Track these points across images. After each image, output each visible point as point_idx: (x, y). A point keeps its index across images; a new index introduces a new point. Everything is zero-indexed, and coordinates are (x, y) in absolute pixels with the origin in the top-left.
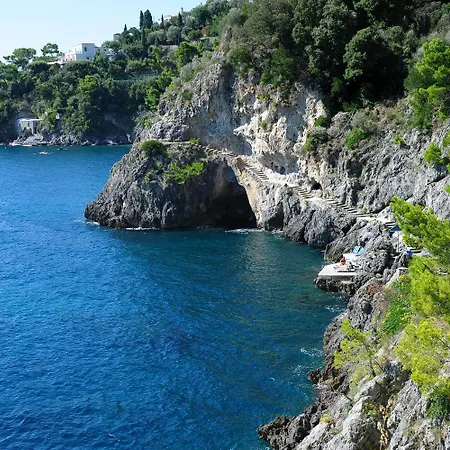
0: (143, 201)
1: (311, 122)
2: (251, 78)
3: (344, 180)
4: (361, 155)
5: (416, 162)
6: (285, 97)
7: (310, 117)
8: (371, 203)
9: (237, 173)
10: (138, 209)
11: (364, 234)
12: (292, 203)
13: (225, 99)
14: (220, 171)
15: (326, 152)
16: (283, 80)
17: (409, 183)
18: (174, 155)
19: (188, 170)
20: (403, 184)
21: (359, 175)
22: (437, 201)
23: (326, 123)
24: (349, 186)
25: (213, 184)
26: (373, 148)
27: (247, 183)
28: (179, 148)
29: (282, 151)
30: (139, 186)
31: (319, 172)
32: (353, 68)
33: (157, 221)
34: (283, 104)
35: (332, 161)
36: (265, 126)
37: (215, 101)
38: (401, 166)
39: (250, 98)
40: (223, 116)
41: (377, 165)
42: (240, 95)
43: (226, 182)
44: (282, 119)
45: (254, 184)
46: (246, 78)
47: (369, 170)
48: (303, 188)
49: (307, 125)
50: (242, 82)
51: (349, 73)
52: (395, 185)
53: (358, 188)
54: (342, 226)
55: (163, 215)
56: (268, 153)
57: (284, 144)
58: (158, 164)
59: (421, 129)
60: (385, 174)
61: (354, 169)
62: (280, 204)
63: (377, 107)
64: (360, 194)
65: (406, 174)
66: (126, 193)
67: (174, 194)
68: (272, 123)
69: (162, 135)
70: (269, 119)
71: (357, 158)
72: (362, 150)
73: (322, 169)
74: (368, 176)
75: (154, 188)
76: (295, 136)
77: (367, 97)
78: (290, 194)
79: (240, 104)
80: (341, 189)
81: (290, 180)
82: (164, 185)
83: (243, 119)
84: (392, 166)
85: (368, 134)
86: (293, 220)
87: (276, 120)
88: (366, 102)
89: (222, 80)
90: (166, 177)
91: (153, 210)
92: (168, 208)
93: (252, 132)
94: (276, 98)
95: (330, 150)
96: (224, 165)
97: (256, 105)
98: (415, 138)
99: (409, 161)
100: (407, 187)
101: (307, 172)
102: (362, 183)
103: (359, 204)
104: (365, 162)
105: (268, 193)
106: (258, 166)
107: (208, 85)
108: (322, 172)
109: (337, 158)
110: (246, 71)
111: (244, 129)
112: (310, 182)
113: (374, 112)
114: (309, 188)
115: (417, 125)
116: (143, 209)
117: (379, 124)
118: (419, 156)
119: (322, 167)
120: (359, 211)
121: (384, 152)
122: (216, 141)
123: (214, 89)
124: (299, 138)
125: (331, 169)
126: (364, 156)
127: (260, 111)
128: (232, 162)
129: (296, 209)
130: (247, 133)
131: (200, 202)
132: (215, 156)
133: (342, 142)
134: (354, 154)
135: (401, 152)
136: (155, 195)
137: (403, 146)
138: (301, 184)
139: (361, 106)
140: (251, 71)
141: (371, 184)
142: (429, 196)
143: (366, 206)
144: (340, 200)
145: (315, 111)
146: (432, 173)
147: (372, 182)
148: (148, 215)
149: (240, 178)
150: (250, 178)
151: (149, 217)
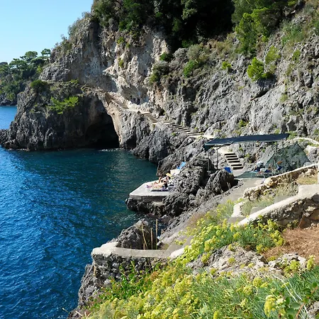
0: (30, 128)
1: (157, 59)
2: (111, 26)
3: (180, 104)
4: (195, 82)
5: (242, 84)
6: (136, 39)
7: (156, 55)
8: (202, 123)
9: (105, 104)
10: (26, 134)
11: (190, 149)
12: (143, 126)
13: (95, 46)
14: (93, 104)
15: (167, 82)
16: (134, 25)
17: (235, 103)
18: (56, 92)
19: (66, 103)
20: (230, 105)
21: (193, 99)
22: (260, 115)
23: (168, 58)
24: (184, 108)
25: (88, 114)
26: (205, 75)
27: (112, 113)
28: (60, 86)
29: (135, 84)
30: (27, 116)
31: (162, 99)
32: (189, 8)
33: (40, 143)
34: (134, 45)
35: (172, 90)
36: (122, 65)
37: (88, 48)
38: (228, 89)
39: (112, 43)
40: (95, 60)
41: (208, 90)
42: (105, 41)
43: (98, 112)
44: (135, 58)
45: (117, 113)
46: (107, 26)
47: (202, 95)
48: (153, 114)
49: (154, 62)
50: (105, 30)
51: (186, 13)
52: (223, 106)
53: (192, 110)
54: (176, 144)
55: (46, 138)
56: (125, 86)
57: (136, 79)
58: (43, 98)
59: (245, 54)
60: (214, 97)
61: (190, 94)
62: (134, 127)
63: (210, 42)
64: (194, 116)
65: (232, 95)
66: (19, 121)
67: (54, 122)
68: (127, 62)
69: (50, 77)
70: (125, 58)
71: (192, 85)
72: (196, 78)
73: (164, 97)
74: (201, 100)
75: (39, 117)
76: (145, 71)
77: (201, 35)
78: (142, 119)
79: (106, 50)
80: (177, 112)
81: (143, 109)
82: (47, 115)
83: (109, 62)
84: (221, 89)
85: (201, 65)
86: (143, 140)
87: (130, 59)
88: (200, 38)
89: (92, 31)
90: (49, 108)
91: (38, 135)
92: (49, 132)
93: (115, 71)
94: (129, 41)
95: (170, 80)
96: (95, 100)
97: (117, 49)
98: (240, 63)
99: (235, 84)
100: (234, 107)
101: (154, 101)
102: (196, 106)
103: (192, 124)
104: (198, 88)
105: (126, 119)
106: (121, 99)
107: (81, 35)
108: (165, 99)
109: (176, 86)
110: (107, 20)
111: (110, 70)
112: (158, 110)
113: (207, 46)
114: (157, 115)
115: (242, 50)
116: (30, 134)
117: (211, 56)
118: (245, 78)
119: (164, 95)
120: (192, 131)
121: (214, 78)
122: (91, 81)
123: (85, 38)
124: (149, 73)
125: (171, 96)
126: (198, 82)
127: (119, 53)
128: (102, 96)
129: (146, 131)
130: (111, 73)
131: (77, 128)
132: (89, 92)
133: (180, 72)
134: (189, 82)
135: (229, 76)
136: (39, 123)
137: (230, 71)
138: (151, 111)
139: (197, 42)
140: (110, 20)
141: (203, 106)
142: (252, 111)
143: (198, 126)
144: (176, 122)
145: (160, 50)
146: (255, 89)
147: (204, 105)
148: (34, 139)
149: (108, 109)
150: (115, 108)
151: (35, 140)
